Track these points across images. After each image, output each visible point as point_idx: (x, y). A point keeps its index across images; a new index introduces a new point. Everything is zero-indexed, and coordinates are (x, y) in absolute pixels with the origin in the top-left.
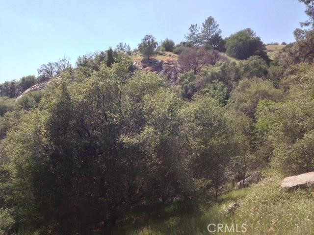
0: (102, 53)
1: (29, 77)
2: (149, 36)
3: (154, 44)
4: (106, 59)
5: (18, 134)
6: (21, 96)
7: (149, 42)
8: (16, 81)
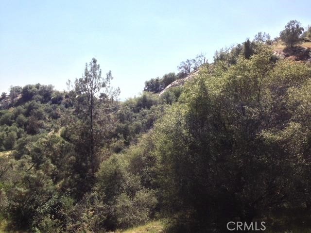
0: (239, 45)
1: (170, 74)
2: (293, 22)
3: (299, 30)
4: (243, 51)
5: (162, 125)
6: (163, 92)
7: (293, 28)
8: (160, 78)
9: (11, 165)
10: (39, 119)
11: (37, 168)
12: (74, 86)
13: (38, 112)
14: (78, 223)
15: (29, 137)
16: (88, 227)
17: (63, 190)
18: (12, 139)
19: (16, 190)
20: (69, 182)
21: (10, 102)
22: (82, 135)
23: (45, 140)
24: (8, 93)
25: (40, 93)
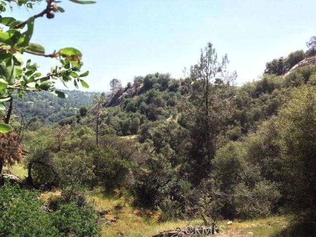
1: (298, 53)
6: (289, 73)
8: (284, 58)
9: (137, 148)
10: (158, 106)
11: (158, 151)
12: (190, 73)
13: (158, 100)
14: (196, 207)
15: (150, 123)
16: (205, 212)
17: (181, 174)
18: (136, 124)
19: (141, 170)
20: (187, 166)
21: (134, 91)
22: (198, 121)
23: (165, 126)
24: (132, 83)
25: (159, 82)
